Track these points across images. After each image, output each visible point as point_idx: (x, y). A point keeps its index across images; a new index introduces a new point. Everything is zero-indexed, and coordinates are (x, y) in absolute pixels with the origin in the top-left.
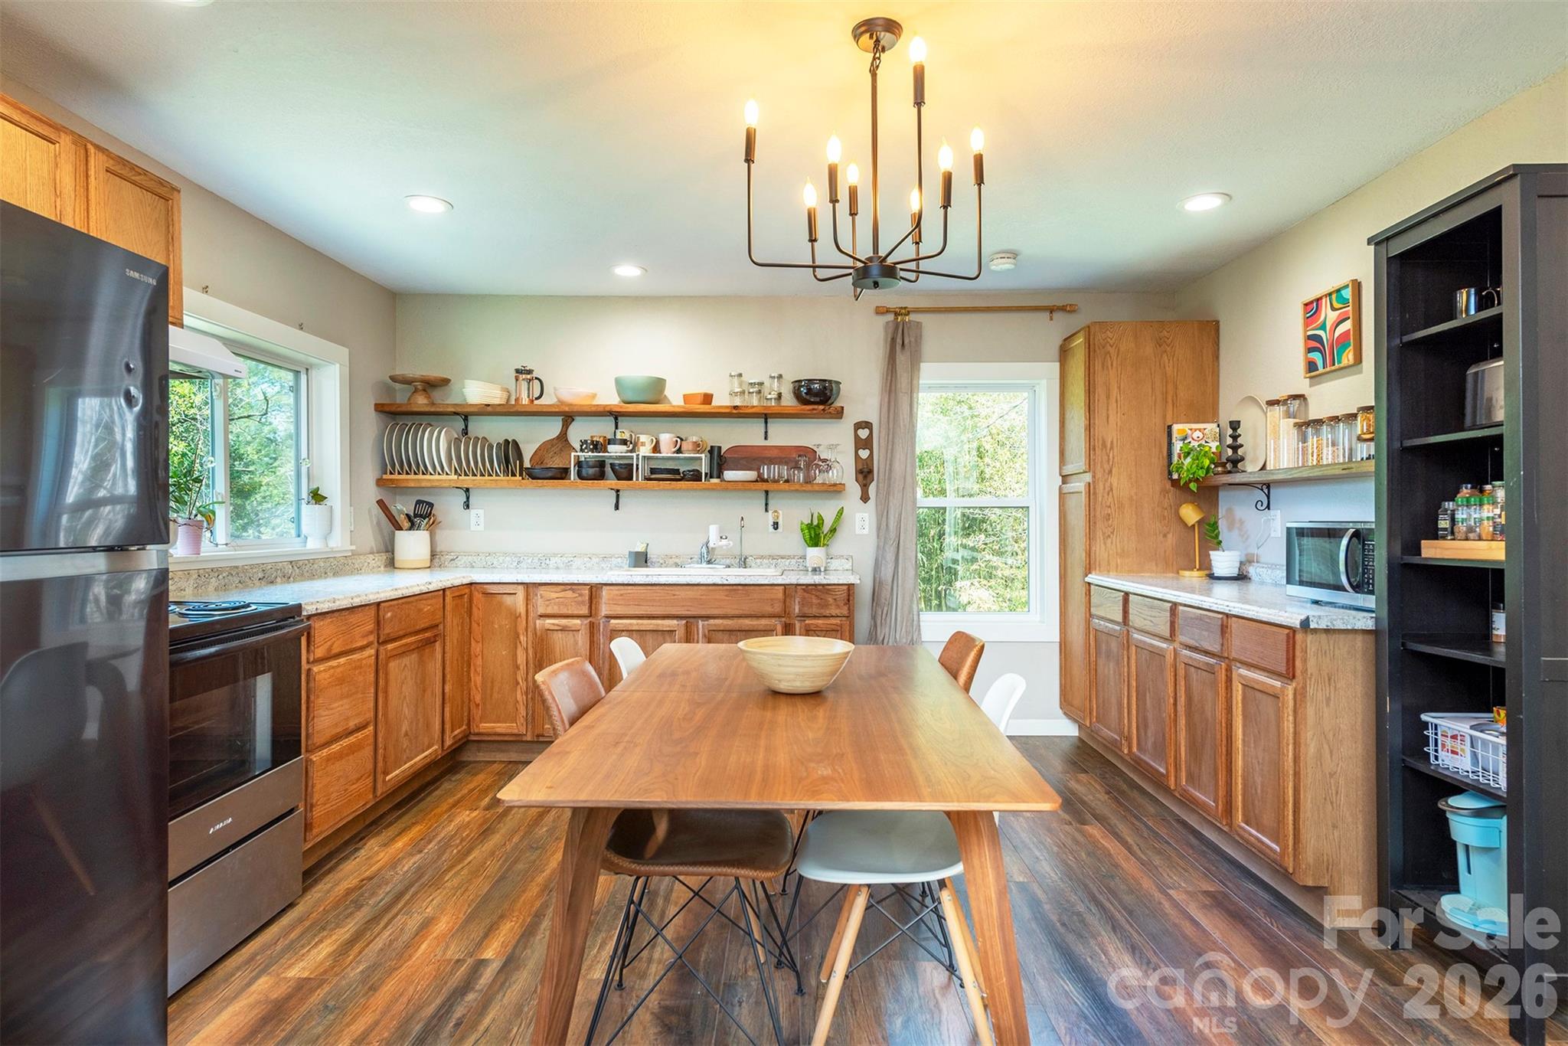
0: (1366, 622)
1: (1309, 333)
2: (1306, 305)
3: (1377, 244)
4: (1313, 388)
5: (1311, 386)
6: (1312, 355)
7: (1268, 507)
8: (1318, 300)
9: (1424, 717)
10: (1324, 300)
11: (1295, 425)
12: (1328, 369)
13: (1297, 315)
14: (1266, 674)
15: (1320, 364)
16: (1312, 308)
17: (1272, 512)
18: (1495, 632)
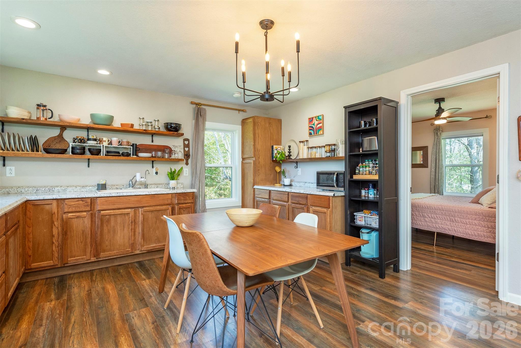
0: (343, 194)
1: (310, 126)
2: (309, 119)
3: (345, 108)
4: (310, 139)
5: (310, 138)
6: (310, 131)
7: (297, 168)
8: (312, 118)
9: (355, 214)
10: (314, 118)
11: (307, 148)
12: (315, 135)
13: (307, 121)
14: (320, 208)
15: (313, 133)
16: (311, 120)
17: (298, 169)
18: (362, 194)
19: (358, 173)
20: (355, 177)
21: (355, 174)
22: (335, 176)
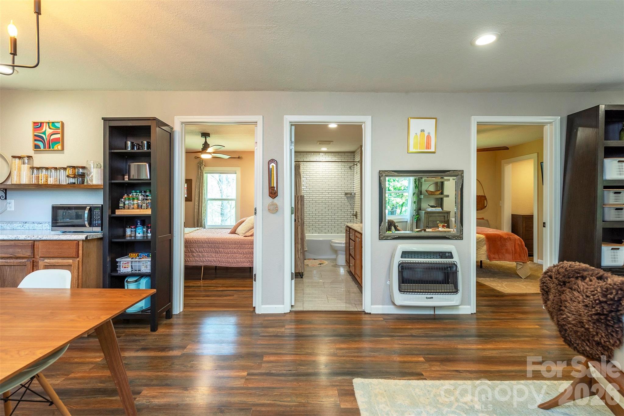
1: (35, 134)
2: (34, 123)
3: (104, 120)
4: (35, 155)
5: (34, 154)
6: (36, 142)
7: (6, 199)
8: (42, 123)
9: (117, 260)
10: (45, 124)
11: (30, 168)
12: (47, 149)
13: (31, 127)
14: (61, 259)
15: (42, 148)
16: (38, 126)
17: (8, 201)
18: (126, 234)
19: (122, 206)
20: (119, 212)
21: (119, 209)
22: (87, 212)
